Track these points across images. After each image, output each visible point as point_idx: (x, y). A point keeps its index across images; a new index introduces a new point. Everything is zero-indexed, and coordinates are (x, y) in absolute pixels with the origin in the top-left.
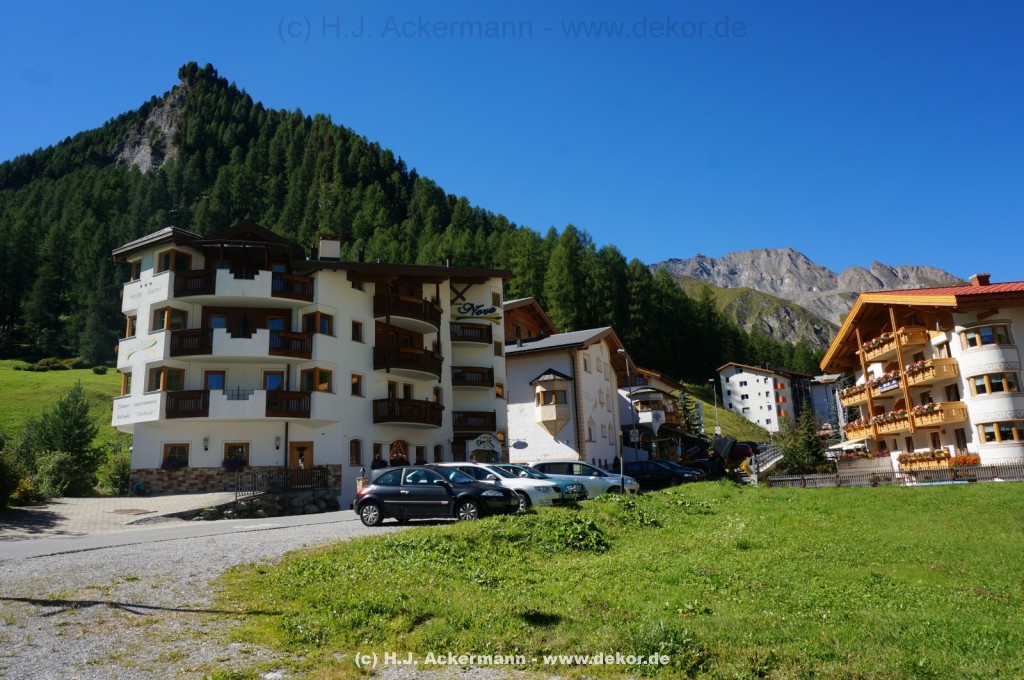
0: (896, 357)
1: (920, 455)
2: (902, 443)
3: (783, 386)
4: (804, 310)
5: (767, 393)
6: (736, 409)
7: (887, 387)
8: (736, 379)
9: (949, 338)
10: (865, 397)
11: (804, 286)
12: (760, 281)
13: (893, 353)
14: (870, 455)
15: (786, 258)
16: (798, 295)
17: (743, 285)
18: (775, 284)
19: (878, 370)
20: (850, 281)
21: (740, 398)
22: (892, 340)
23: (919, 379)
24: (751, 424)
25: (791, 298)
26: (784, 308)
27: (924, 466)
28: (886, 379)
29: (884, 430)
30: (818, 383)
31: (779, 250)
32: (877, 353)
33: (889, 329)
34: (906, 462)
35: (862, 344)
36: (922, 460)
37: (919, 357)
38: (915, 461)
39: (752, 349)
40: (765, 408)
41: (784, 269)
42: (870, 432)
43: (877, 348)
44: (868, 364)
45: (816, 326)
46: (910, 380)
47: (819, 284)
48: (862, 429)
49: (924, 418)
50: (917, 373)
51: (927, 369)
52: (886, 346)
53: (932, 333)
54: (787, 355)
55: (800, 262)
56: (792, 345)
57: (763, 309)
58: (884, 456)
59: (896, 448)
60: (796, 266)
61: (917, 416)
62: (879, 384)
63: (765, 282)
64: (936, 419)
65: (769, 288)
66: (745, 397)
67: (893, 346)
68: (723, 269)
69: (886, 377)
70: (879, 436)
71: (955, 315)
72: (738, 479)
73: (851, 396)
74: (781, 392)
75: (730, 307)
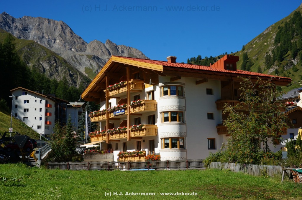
0: (126, 96)
1: (131, 153)
2: (121, 146)
3: (50, 106)
4: (65, 61)
5: (41, 109)
6: (19, 117)
7: (118, 113)
8: (22, 98)
9: (155, 89)
10: (105, 117)
11: (67, 47)
12: (41, 38)
13: (124, 94)
14: (102, 152)
15: (59, 27)
16: (63, 51)
17: (31, 38)
18: (50, 42)
19: (114, 102)
20: (94, 49)
21: (22, 111)
22: (125, 86)
23: (137, 110)
24: (28, 128)
25: (59, 53)
26: (54, 58)
27: (131, 159)
28: (119, 108)
29: (113, 138)
30: (71, 106)
31: (56, 21)
32: (116, 92)
33: (125, 79)
34: (122, 158)
35: (108, 86)
36: (131, 156)
37: (137, 97)
38: (127, 157)
39: (33, 80)
40: (38, 118)
41: (57, 34)
42: (105, 138)
43: (116, 89)
44: (109, 98)
45: (71, 72)
46: (132, 110)
47: (76, 47)
48: (100, 136)
49: (136, 133)
50: (136, 106)
51: (142, 105)
52: (121, 89)
53: (146, 85)
54: (53, 87)
55: (67, 31)
56: (57, 81)
57: (41, 56)
58: (110, 153)
59: (117, 149)
60: (64, 33)
61: (132, 131)
62: (114, 110)
63: (44, 39)
64: (142, 134)
65: (46, 44)
66: (26, 110)
67: (126, 89)
68: (19, 26)
69: (119, 107)
70: (109, 141)
71: (160, 76)
72: (28, 163)
73: (97, 116)
74: (49, 109)
75: (21, 51)
